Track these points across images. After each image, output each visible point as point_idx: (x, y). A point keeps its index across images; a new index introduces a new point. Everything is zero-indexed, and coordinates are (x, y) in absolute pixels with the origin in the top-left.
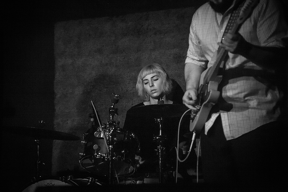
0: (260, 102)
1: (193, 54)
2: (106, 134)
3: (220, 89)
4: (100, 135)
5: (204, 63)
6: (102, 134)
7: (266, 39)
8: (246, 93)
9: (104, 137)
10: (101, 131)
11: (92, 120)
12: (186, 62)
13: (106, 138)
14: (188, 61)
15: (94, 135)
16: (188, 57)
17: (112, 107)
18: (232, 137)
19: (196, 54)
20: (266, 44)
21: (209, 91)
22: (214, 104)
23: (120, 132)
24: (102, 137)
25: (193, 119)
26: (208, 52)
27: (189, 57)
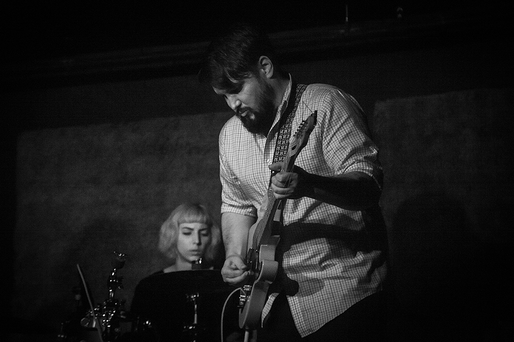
0: (345, 267)
1: (230, 198)
2: (101, 322)
3: (279, 258)
4: (91, 323)
5: (251, 210)
6: (94, 323)
7: (341, 162)
8: (322, 256)
9: (98, 327)
10: (92, 317)
11: (78, 297)
12: (222, 212)
13: (101, 329)
14: (225, 209)
15: (81, 323)
16: (224, 203)
17: (113, 274)
18: (309, 330)
19: (235, 197)
20: (343, 170)
21: (260, 262)
22: (271, 283)
23: (124, 317)
24: (94, 326)
25: (243, 307)
26: (255, 195)
27: (226, 203)
